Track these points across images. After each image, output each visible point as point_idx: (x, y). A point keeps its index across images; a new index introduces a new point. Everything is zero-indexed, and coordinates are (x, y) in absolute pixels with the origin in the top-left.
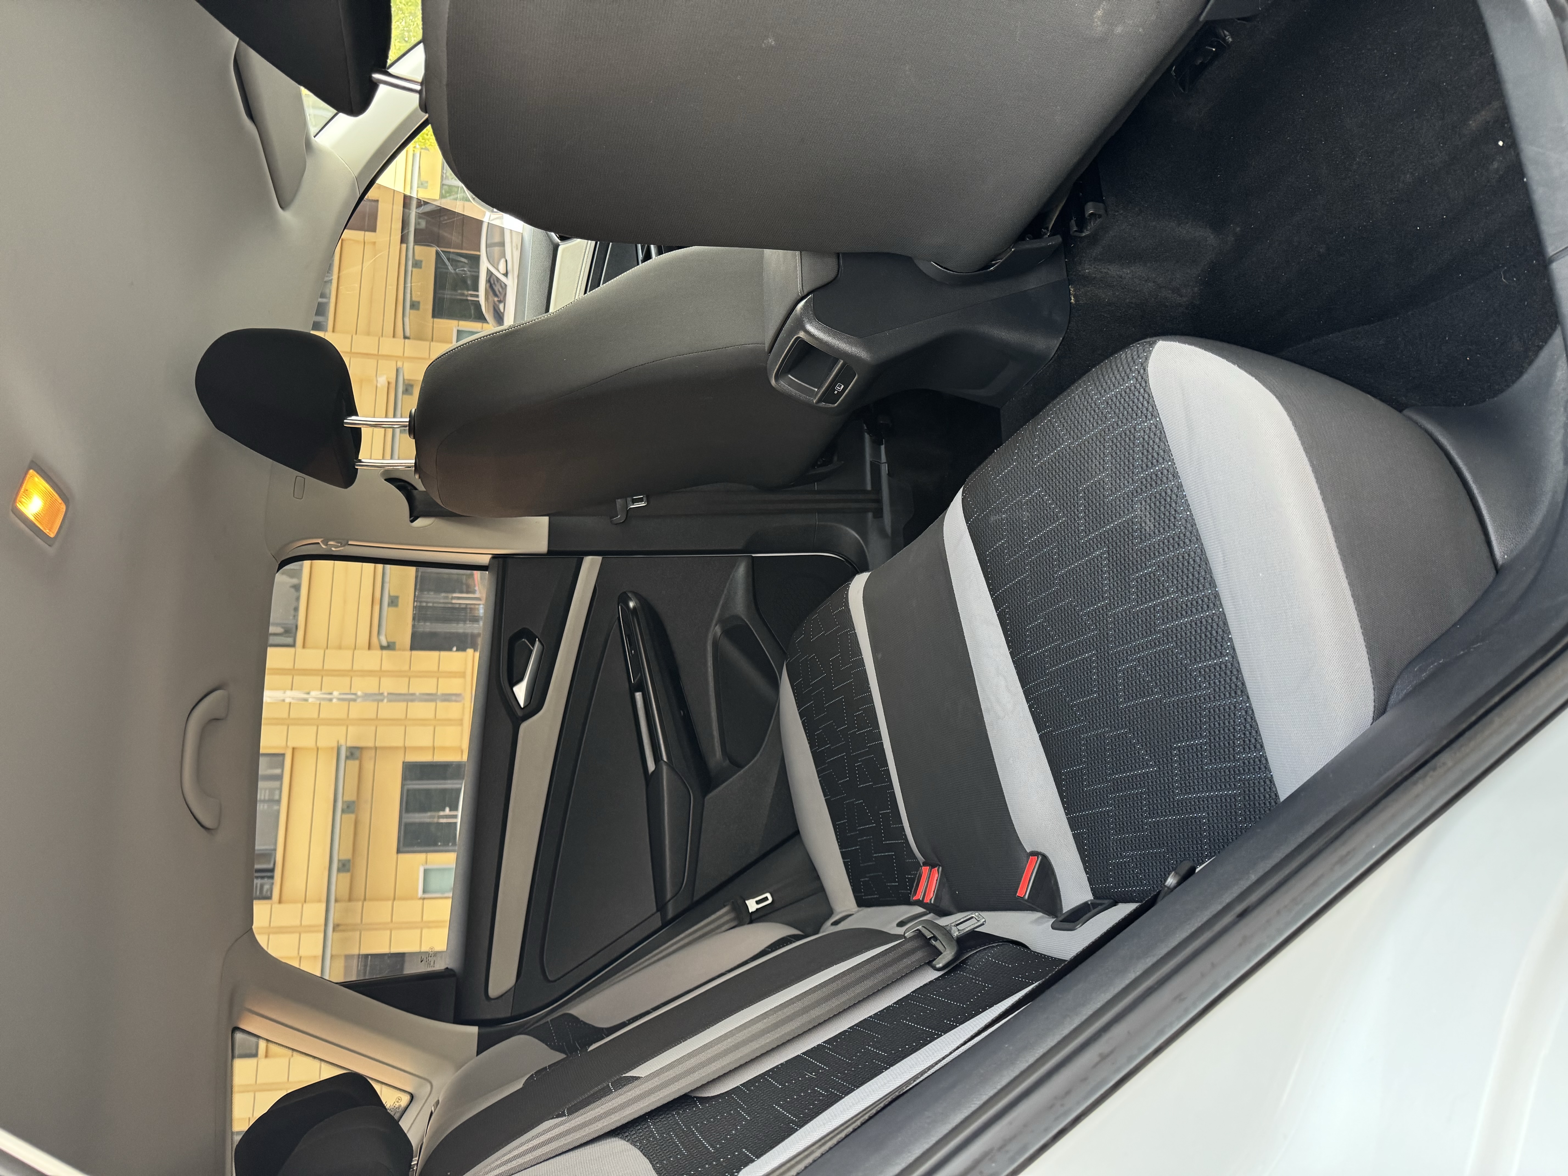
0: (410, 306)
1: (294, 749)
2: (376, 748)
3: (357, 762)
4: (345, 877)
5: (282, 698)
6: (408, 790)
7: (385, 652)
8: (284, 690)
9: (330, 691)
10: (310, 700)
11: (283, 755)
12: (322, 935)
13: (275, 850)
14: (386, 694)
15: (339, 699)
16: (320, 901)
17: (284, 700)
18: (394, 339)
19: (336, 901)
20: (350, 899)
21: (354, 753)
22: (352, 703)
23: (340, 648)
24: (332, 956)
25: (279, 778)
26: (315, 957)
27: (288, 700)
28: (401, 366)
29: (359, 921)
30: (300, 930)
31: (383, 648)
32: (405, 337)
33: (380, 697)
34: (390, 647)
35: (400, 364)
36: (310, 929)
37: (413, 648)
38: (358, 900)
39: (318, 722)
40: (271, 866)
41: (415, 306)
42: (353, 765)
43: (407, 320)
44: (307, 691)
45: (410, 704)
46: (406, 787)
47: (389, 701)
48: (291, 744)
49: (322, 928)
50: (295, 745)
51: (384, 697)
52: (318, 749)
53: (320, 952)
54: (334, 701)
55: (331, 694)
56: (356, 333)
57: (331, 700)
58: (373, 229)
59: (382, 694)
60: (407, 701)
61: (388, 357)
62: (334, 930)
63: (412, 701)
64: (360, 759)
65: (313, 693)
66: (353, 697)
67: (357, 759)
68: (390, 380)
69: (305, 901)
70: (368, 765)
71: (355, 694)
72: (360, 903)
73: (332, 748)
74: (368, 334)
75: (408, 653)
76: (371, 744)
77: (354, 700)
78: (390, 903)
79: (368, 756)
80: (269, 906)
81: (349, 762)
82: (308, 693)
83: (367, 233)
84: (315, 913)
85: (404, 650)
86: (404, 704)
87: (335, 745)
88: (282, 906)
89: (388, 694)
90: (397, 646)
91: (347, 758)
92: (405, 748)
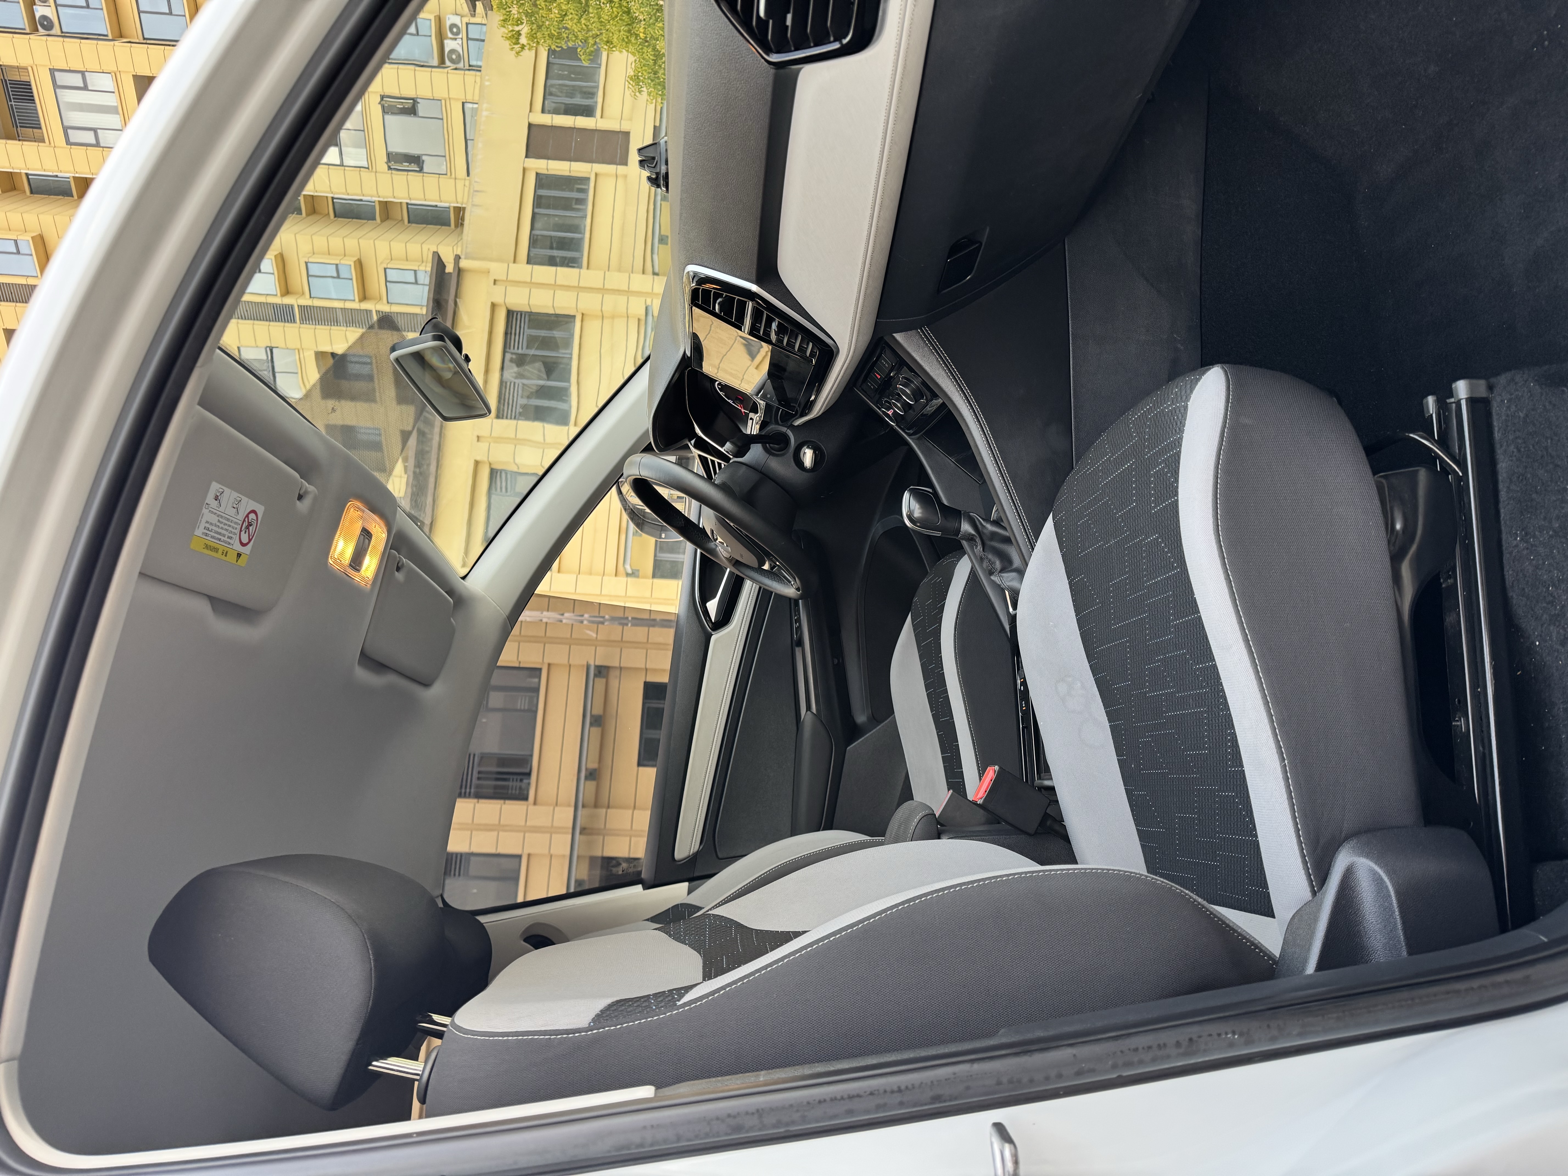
0: (659, 240)
1: (549, 665)
2: (621, 668)
3: (604, 680)
4: (591, 785)
5: (540, 618)
6: (649, 708)
7: (630, 579)
8: (542, 611)
9: (581, 614)
10: (564, 621)
11: (540, 670)
12: (570, 836)
13: (531, 756)
14: (630, 618)
15: (590, 622)
16: (569, 806)
17: (541, 620)
18: (644, 276)
19: (583, 806)
20: (596, 805)
21: (602, 671)
22: (600, 626)
23: (590, 573)
24: (578, 857)
25: (537, 690)
26: (564, 856)
27: (545, 620)
28: (650, 304)
29: (603, 827)
30: (551, 830)
31: (628, 575)
32: (655, 274)
33: (625, 621)
34: (634, 574)
35: (649, 302)
36: (559, 830)
37: (654, 576)
38: (602, 807)
39: (571, 642)
40: (527, 771)
41: (663, 240)
42: (600, 683)
43: (655, 257)
44: (562, 613)
45: (651, 629)
46: (647, 705)
47: (633, 625)
48: (547, 661)
49: (570, 831)
50: (551, 662)
51: (629, 621)
52: (570, 666)
53: (568, 852)
54: (585, 622)
55: (582, 616)
56: (609, 270)
57: (582, 622)
58: (626, 164)
59: (627, 618)
60: (650, 626)
61: (638, 294)
62: (581, 833)
63: (653, 626)
64: (607, 677)
65: (566, 615)
66: (601, 620)
67: (604, 677)
68: (640, 318)
69: (557, 805)
70: (614, 683)
71: (603, 617)
72: (604, 810)
73: (583, 666)
74: (619, 270)
75: (651, 581)
76: (617, 665)
77: (603, 623)
78: (630, 812)
79: (613, 674)
80: (525, 807)
81: (597, 680)
82: (563, 615)
83: (619, 166)
84: (565, 816)
85: (645, 577)
86: (646, 629)
87: (585, 663)
88: (536, 807)
89: (632, 618)
90: (641, 573)
91: (595, 676)
92: (646, 670)
